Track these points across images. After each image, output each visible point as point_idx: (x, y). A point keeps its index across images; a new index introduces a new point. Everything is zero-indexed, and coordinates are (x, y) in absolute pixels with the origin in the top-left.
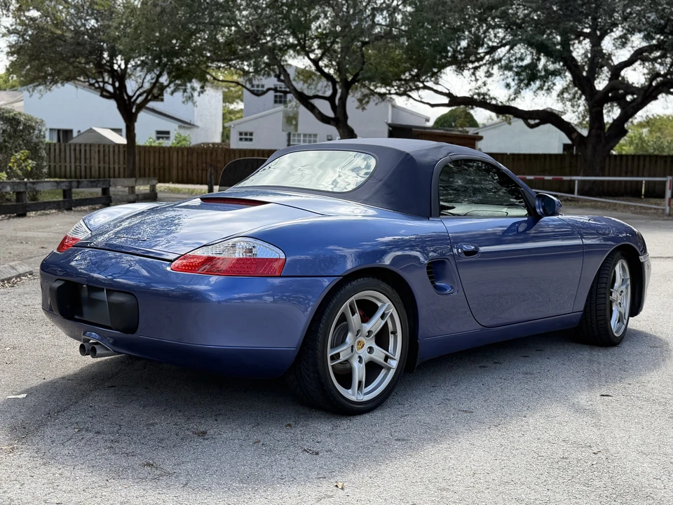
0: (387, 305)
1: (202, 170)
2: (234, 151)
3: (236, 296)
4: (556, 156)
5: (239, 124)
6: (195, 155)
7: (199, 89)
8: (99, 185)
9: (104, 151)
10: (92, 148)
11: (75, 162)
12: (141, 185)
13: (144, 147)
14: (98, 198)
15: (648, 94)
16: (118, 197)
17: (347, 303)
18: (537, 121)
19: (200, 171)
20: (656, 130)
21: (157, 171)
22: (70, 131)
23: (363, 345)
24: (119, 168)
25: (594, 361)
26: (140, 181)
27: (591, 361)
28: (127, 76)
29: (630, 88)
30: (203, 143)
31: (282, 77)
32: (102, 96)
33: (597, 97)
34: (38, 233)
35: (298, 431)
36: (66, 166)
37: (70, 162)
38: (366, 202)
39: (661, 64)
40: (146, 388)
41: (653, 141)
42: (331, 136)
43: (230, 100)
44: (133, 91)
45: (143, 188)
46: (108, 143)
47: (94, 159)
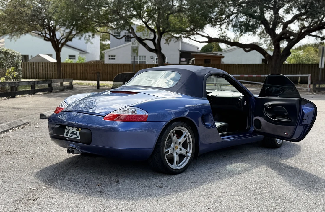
0: (187, 132)
1: (92, 74)
2: (107, 65)
3: (129, 129)
4: (258, 65)
5: (108, 51)
6: (88, 66)
7: (92, 36)
8: (47, 82)
9: (45, 65)
10: (39, 64)
11: (31, 71)
12: (65, 82)
13: (65, 63)
14: (47, 88)
15: (300, 36)
16: (56, 88)
17: (172, 131)
18: (249, 49)
19: (91, 75)
20: (306, 51)
21: (71, 74)
22: (28, 56)
23: (178, 148)
24: (52, 73)
25: (269, 154)
26: (65, 80)
27: (268, 154)
28: (56, 30)
29: (291, 33)
30: (91, 61)
31: (130, 31)
32: (45, 40)
33: (277, 38)
34: (24, 105)
35: (154, 180)
36: (27, 73)
37: (29, 71)
38: (177, 92)
39: (306, 21)
40: (92, 167)
41: (305, 56)
42: (153, 57)
43: (103, 40)
44: (59, 37)
45: (66, 83)
46: (47, 62)
47: (40, 69)
